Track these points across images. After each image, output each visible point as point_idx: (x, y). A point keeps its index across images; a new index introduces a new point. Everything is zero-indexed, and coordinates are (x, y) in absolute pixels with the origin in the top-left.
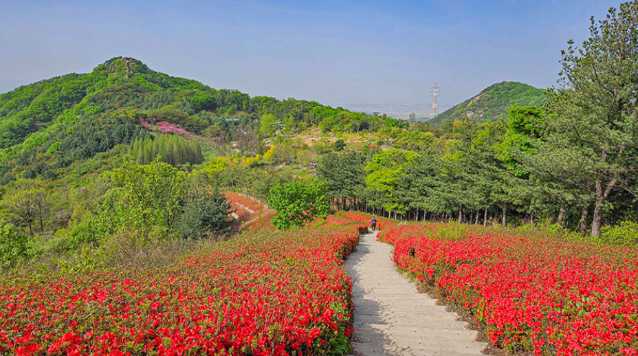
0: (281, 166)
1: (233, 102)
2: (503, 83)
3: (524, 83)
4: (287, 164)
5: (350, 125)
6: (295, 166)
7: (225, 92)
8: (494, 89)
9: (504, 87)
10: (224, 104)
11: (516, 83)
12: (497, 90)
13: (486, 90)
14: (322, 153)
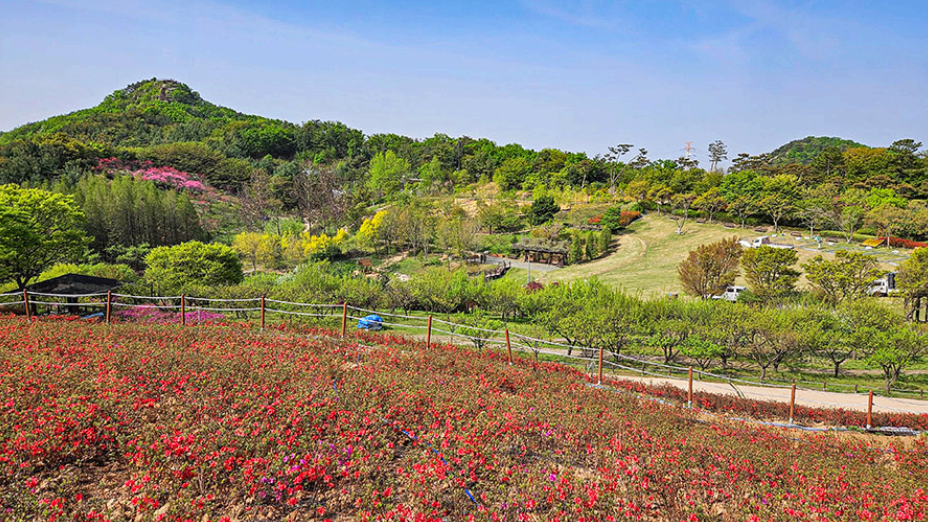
0: (397, 259)
1: (330, 142)
2: (809, 140)
3: (846, 139)
4: (411, 255)
5: (563, 173)
6: (432, 258)
7: (315, 126)
8: (794, 148)
9: (811, 146)
10: (310, 145)
11: (832, 139)
12: (801, 150)
13: (777, 151)
14: (501, 229)
